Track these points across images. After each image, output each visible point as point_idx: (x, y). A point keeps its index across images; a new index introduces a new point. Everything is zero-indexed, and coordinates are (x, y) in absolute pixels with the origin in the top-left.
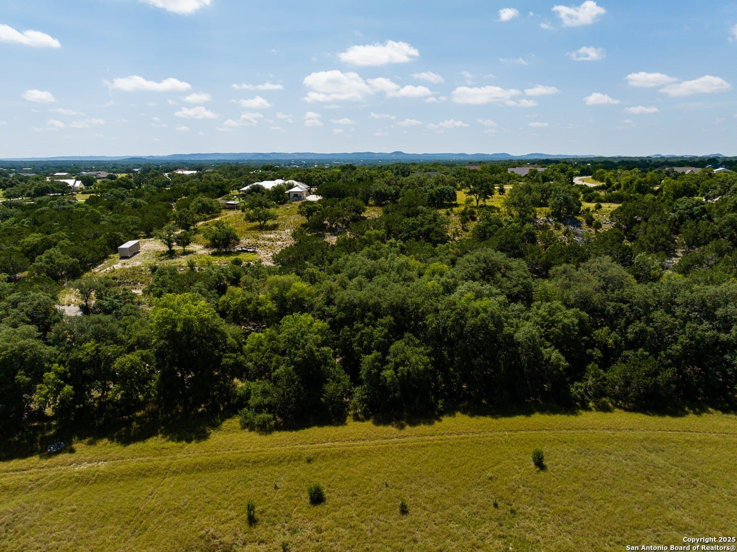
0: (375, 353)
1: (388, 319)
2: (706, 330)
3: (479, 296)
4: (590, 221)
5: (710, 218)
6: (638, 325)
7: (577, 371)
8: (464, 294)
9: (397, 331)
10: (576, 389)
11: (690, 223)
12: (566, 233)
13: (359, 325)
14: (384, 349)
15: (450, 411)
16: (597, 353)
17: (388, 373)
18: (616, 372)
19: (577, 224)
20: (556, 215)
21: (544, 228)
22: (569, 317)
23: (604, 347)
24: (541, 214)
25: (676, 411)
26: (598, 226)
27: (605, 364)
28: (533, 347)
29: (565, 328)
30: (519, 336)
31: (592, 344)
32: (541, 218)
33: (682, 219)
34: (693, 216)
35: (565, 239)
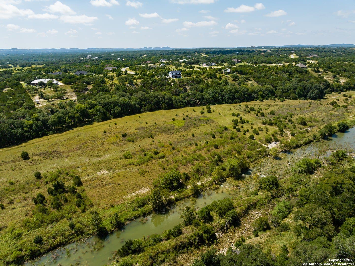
0: (113, 109)
1: (113, 104)
2: (157, 99)
3: (125, 99)
4: (136, 84)
5: (157, 82)
6: (148, 100)
7: (141, 108)
8: (122, 99)
9: (114, 106)
10: (141, 110)
11: (154, 83)
12: (132, 87)
13: (108, 106)
14: (114, 108)
15: (126, 116)
16: (143, 105)
17: (116, 111)
18: (146, 107)
19: (134, 85)
20: (129, 83)
21: (128, 87)
22: (138, 100)
23: (144, 105)
24: (126, 83)
25: (155, 111)
26: (138, 85)
27: (145, 106)
28: (135, 105)
29: (138, 102)
30: (132, 104)
31: (142, 104)
32: (126, 85)
33: (153, 83)
34: (154, 82)
35: (132, 88)
